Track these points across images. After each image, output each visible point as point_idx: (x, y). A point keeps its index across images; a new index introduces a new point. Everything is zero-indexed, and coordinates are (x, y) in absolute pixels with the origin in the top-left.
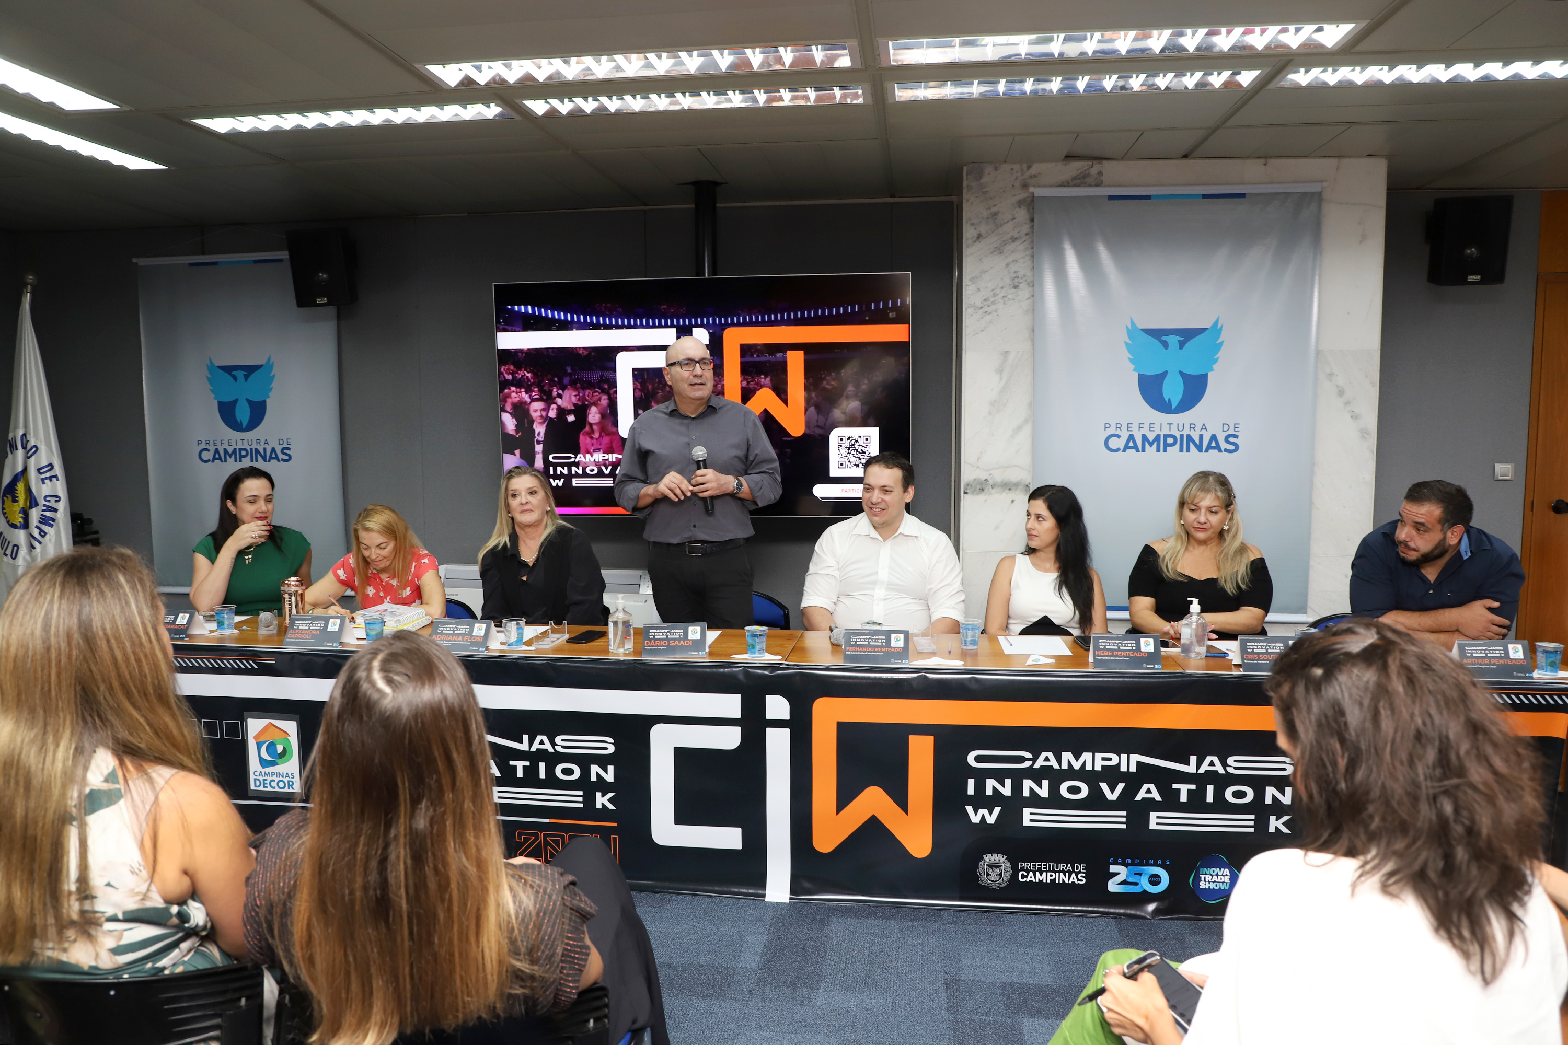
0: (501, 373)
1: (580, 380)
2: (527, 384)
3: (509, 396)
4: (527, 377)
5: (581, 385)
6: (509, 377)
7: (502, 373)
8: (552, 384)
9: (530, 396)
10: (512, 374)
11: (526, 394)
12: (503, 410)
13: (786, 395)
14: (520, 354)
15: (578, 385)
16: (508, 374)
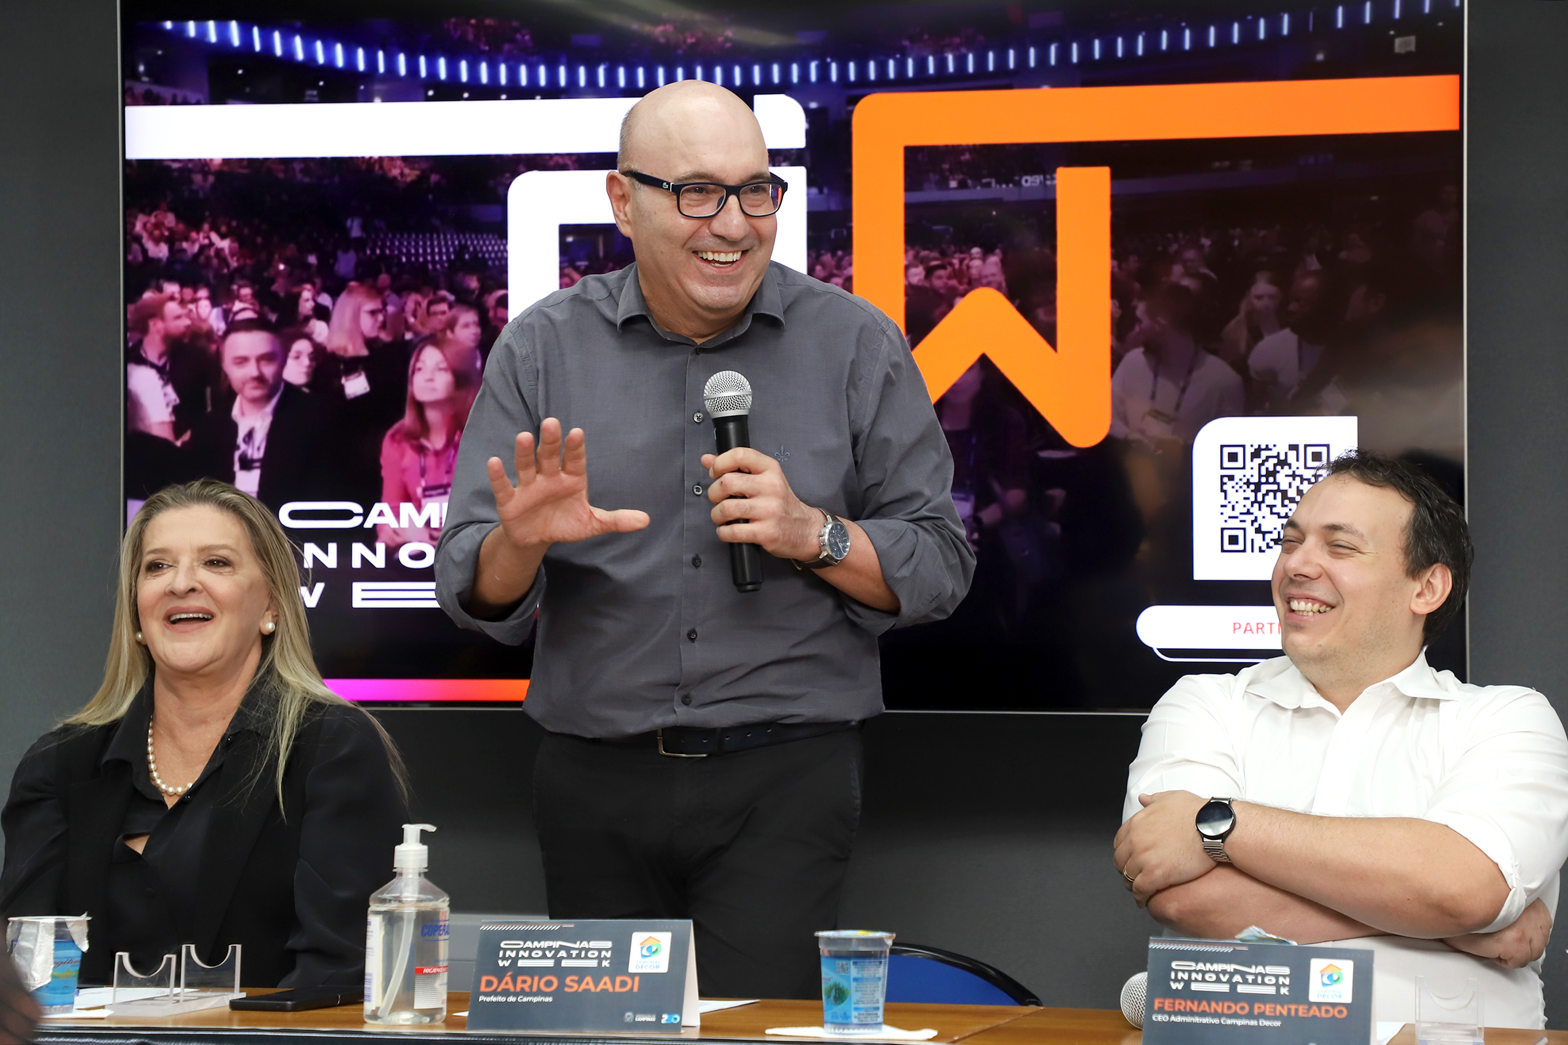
0: (132, 238)
1: (389, 262)
2: (218, 275)
3: (156, 311)
4: (219, 251)
5: (394, 278)
6: (161, 251)
7: (138, 239)
8: (299, 274)
9: (226, 314)
10: (171, 240)
11: (215, 303)
12: (135, 356)
13: (1053, 311)
14: (198, 178)
15: (384, 278)
16: (157, 241)
